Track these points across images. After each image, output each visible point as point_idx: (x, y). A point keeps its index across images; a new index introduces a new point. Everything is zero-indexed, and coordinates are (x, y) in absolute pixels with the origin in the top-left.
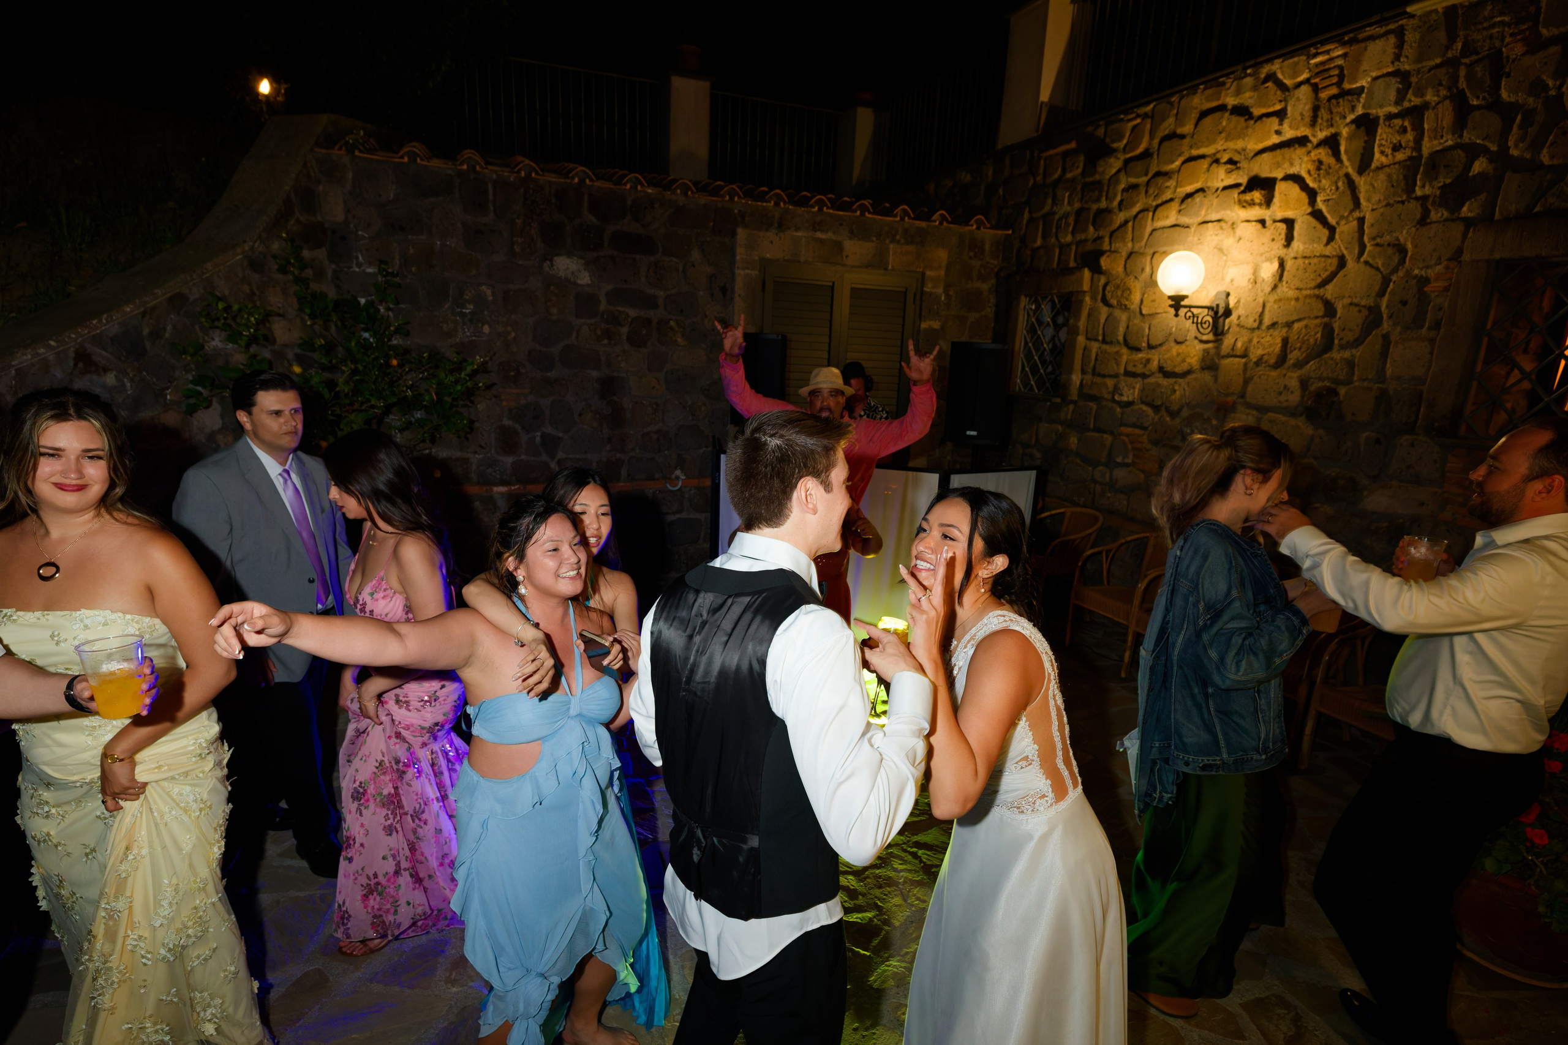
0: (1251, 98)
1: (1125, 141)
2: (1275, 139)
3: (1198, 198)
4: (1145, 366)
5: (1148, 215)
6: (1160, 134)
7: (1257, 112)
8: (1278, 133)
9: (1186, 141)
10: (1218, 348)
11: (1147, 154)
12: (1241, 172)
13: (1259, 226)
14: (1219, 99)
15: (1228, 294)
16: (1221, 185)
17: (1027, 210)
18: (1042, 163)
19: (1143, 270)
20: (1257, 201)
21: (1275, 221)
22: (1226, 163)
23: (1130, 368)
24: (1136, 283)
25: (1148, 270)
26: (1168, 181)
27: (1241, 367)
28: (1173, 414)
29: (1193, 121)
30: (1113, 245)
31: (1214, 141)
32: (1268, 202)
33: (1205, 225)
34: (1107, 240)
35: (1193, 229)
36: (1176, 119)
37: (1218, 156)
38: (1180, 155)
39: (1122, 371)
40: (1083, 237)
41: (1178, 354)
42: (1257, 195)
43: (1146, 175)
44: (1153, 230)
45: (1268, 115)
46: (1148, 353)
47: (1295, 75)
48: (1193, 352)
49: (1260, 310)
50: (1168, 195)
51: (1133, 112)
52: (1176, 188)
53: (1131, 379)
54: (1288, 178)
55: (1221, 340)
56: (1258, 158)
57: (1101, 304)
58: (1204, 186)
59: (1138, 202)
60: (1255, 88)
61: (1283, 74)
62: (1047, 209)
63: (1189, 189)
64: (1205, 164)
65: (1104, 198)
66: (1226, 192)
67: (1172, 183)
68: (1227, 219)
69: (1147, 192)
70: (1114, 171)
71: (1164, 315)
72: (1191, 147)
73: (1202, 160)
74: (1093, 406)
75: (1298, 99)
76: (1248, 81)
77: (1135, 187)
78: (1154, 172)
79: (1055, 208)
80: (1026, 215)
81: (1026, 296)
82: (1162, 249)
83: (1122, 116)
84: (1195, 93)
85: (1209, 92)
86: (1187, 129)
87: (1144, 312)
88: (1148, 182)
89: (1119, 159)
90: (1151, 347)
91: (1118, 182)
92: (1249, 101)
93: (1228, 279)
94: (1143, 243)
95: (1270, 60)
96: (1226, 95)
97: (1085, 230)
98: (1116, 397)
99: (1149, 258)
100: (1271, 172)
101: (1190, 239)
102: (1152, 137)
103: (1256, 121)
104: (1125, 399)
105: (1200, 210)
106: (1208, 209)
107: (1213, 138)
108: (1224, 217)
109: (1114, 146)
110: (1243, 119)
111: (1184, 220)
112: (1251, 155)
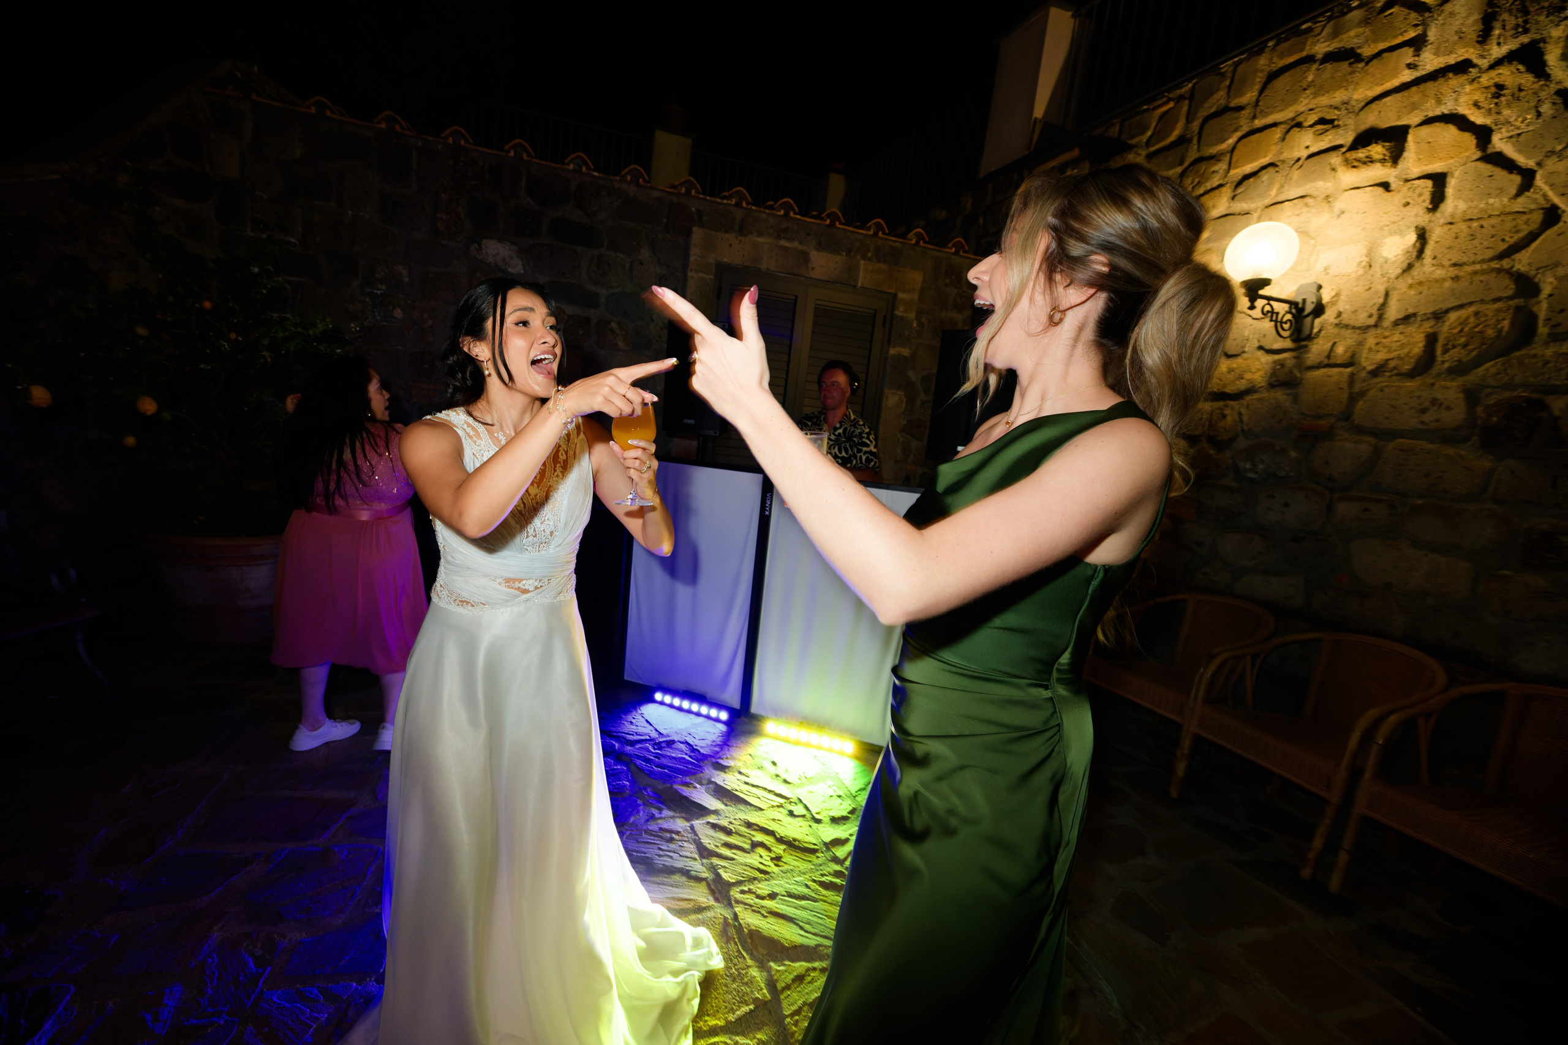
0: (1357, 36)
1: (1149, 133)
2: (1407, 76)
3: (1265, 176)
6: (1203, 113)
7: (1367, 51)
8: (1410, 66)
9: (1245, 113)
10: (1299, 358)
11: (1183, 140)
12: (1340, 131)
13: (1378, 190)
14: (1302, 50)
15: (1320, 287)
16: (1305, 153)
20: (1379, 157)
21: (1407, 181)
22: (1311, 126)
26: (1215, 164)
27: (1345, 379)
29: (1258, 87)
31: (1295, 101)
32: (1396, 156)
33: (1277, 206)
35: (1255, 215)
36: (1229, 91)
37: (1300, 119)
38: (1236, 130)
42: (1378, 150)
43: (1183, 163)
45: (1391, 50)
48: (1256, 369)
49: (1380, 301)
50: (1215, 181)
51: (1165, 96)
52: (1229, 169)
54: (1428, 121)
55: (1306, 346)
56: (1373, 106)
58: (1276, 159)
60: (1364, 22)
63: (1248, 168)
64: (1278, 133)
66: (1313, 160)
67: (1222, 166)
68: (1315, 192)
72: (1254, 117)
73: (1273, 129)
75: (1452, 14)
76: (1353, 17)
78: (1192, 159)
83: (1145, 107)
84: (1260, 52)
85: (1285, 46)
86: (1249, 97)
88: (1184, 172)
92: (1356, 41)
93: (1319, 267)
96: (1314, 44)
100: (1399, 118)
102: (1189, 120)
103: (1367, 63)
105: (1271, 187)
106: (1282, 186)
107: (1291, 98)
108: (1310, 192)
109: (1134, 141)
110: (1344, 66)
111: (1240, 206)
112: (1362, 104)
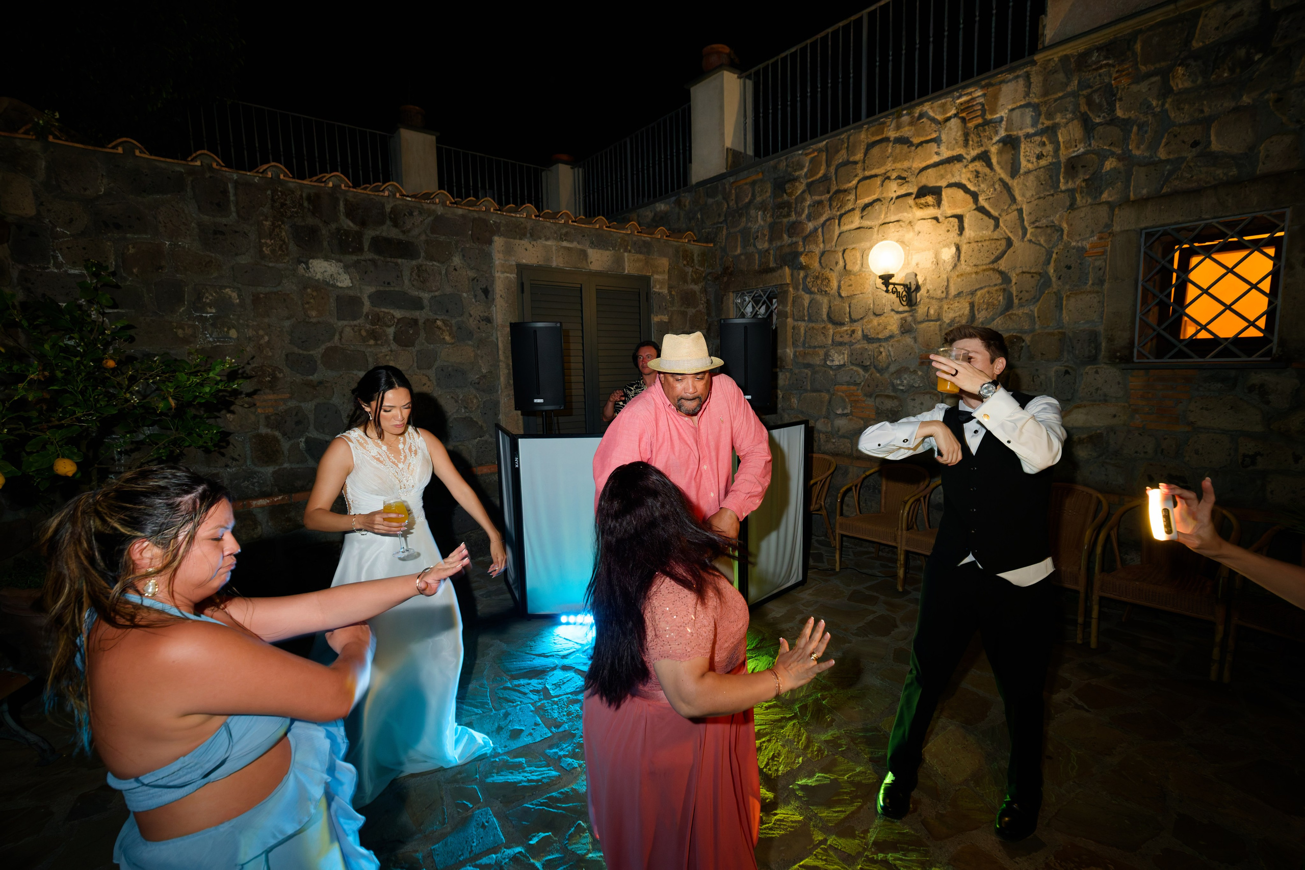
0: (909, 131)
1: (805, 170)
2: (936, 159)
3: (877, 206)
4: (851, 336)
5: (835, 222)
6: (835, 162)
7: (916, 141)
8: (937, 154)
9: (859, 165)
10: (913, 316)
11: (826, 178)
12: (910, 184)
13: (934, 222)
14: (882, 134)
15: (916, 275)
16: (894, 195)
17: (725, 227)
18: (733, 191)
19: (837, 263)
20: (931, 203)
21: (946, 218)
22: (895, 179)
23: (838, 339)
24: (832, 273)
25: (841, 263)
26: (847, 195)
27: (937, 328)
28: (881, 371)
29: (863, 151)
30: (807, 247)
31: (884, 164)
32: (939, 203)
33: (887, 225)
34: (801, 243)
35: (876, 229)
36: (848, 151)
37: (889, 174)
38: (856, 176)
39: (830, 342)
40: (779, 244)
41: (879, 324)
42: (930, 199)
43: (828, 192)
44: (840, 234)
45: (927, 142)
46: (851, 326)
47: (945, 111)
48: (893, 323)
49: (946, 284)
50: (850, 206)
52: (856, 200)
53: (841, 348)
54: (950, 185)
55: (915, 309)
56: (924, 173)
57: (803, 293)
58: (880, 197)
59: (824, 213)
60: (911, 124)
61: (934, 111)
62: (743, 225)
63: (867, 200)
64: (878, 181)
65: (793, 213)
66: (899, 200)
67: (852, 197)
68: (904, 219)
69: (830, 205)
70: (799, 192)
72: (864, 169)
73: (876, 178)
74: (808, 372)
75: (950, 129)
76: (905, 119)
77: (820, 203)
78: (834, 190)
79: (750, 224)
80: (725, 232)
81: (733, 292)
82: (851, 247)
83: (801, 152)
84: (861, 131)
85: (873, 129)
86: (859, 156)
87: (843, 295)
88: (831, 199)
89: (802, 183)
90: (853, 321)
91: (804, 200)
92: (908, 133)
93: (914, 263)
94: (834, 243)
95: (922, 103)
96: (888, 131)
97: (781, 238)
98: (828, 363)
99: (840, 254)
100: (936, 182)
101: (875, 236)
102: (828, 165)
103: (917, 147)
104: (836, 363)
105: (881, 214)
106: (886, 213)
107: (882, 162)
108: (902, 218)
109: (797, 174)
110: (905, 147)
111: (867, 223)
112: (917, 171)
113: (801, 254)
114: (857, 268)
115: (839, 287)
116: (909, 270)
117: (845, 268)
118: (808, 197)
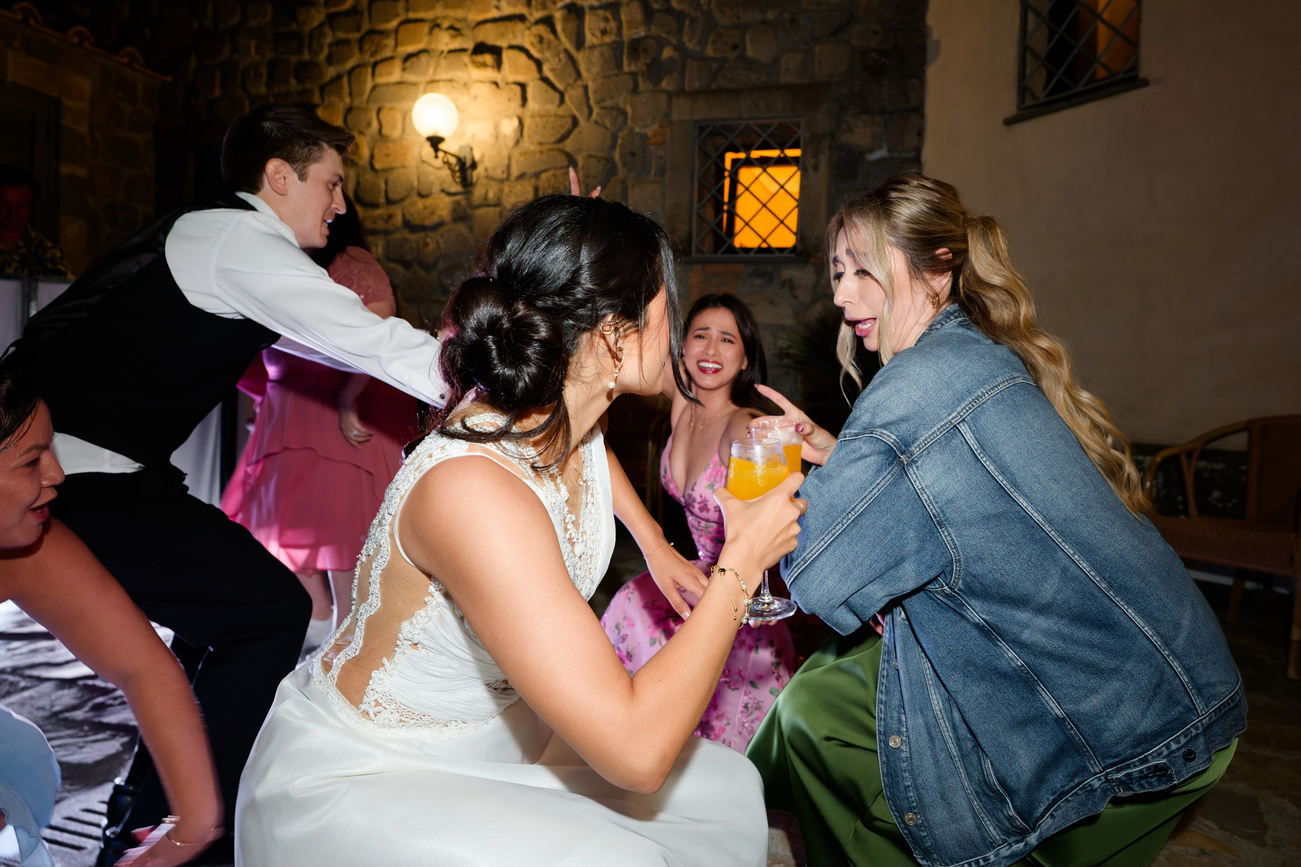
2: (495, 14)
3: (424, 58)
4: (388, 221)
5: (366, 70)
8: (497, 8)
9: (401, 4)
10: (468, 199)
11: (356, 11)
12: (465, 38)
13: (494, 87)
15: (472, 149)
16: (446, 49)
17: (194, 57)
19: (369, 124)
20: (489, 63)
21: (507, 84)
22: (447, 29)
24: (362, 137)
25: (375, 125)
26: (385, 39)
27: (496, 215)
28: (428, 268)
30: (326, 98)
31: (431, 8)
32: (498, 65)
33: (435, 84)
34: (317, 92)
35: (422, 87)
37: (439, 21)
38: (397, 15)
40: (284, 89)
41: (425, 208)
42: (488, 58)
43: (358, 29)
44: (374, 88)
46: (388, 209)
48: (443, 206)
49: (506, 162)
50: (388, 53)
52: (397, 45)
54: (512, 47)
55: (471, 191)
56: (481, 27)
58: (427, 47)
59: (352, 56)
62: (224, 57)
63: (411, 49)
64: (426, 28)
65: (306, 51)
66: (452, 55)
67: (390, 42)
68: (458, 79)
69: (361, 49)
70: (316, 23)
71: (401, 170)
72: (407, 10)
73: (423, 23)
77: (347, 42)
79: (237, 56)
80: (193, 62)
82: (388, 105)
87: (378, 166)
88: (361, 41)
89: (320, 12)
90: (390, 202)
91: (322, 35)
93: (469, 133)
94: (365, 98)
97: (285, 82)
99: (374, 114)
100: (495, 40)
105: (427, 69)
106: (435, 69)
107: (430, 4)
108: (454, 77)
111: (410, 77)
112: (473, 24)
113: (318, 106)
114: (396, 133)
115: (372, 157)
116: (464, 142)
117: (380, 131)
118: (328, 31)
